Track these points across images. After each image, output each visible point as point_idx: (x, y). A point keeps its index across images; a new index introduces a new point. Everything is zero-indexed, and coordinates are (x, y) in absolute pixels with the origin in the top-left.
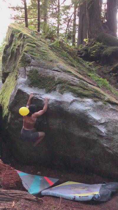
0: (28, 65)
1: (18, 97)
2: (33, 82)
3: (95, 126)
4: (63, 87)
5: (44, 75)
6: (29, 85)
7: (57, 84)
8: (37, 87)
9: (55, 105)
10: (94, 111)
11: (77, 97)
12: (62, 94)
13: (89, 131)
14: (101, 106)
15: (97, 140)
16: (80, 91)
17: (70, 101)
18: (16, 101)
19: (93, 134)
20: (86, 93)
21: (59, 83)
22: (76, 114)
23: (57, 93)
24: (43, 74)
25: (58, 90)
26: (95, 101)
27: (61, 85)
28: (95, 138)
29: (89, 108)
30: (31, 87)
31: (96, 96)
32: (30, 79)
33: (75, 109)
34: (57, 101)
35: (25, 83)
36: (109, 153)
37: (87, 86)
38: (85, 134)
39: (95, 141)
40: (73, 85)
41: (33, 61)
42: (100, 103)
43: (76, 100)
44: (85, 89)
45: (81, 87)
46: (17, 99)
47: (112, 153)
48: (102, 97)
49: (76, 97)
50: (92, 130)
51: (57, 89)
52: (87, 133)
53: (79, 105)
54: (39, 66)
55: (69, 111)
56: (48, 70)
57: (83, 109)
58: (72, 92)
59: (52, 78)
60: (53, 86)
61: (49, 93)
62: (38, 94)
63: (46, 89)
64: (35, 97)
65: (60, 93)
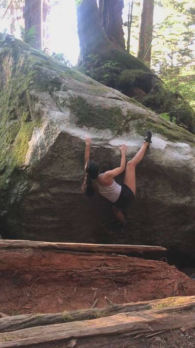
2: (82, 118)
5: (99, 106)
6: (77, 124)
7: (129, 121)
8: (92, 126)
11: (168, 140)
17: (163, 148)
21: (133, 118)
22: (175, 167)
23: (135, 135)
24: (96, 104)
25: (134, 131)
27: (136, 122)
30: (81, 127)
32: (76, 113)
33: (173, 160)
35: (70, 121)
38: (184, 201)
40: (154, 122)
43: (169, 146)
46: (56, 152)
49: (166, 140)
51: (132, 129)
53: (176, 154)
54: (81, 91)
55: (164, 163)
56: (101, 98)
57: (185, 159)
58: (158, 133)
59: (117, 111)
60: (123, 124)
61: (119, 136)
62: (101, 140)
63: (112, 130)
64: (96, 145)
65: (141, 135)
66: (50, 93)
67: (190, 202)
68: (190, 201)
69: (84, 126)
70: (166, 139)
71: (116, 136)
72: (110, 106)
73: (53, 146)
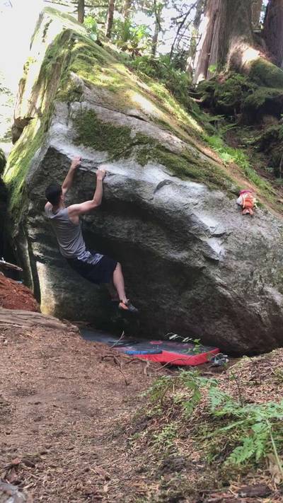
0: (76, 99)
1: (47, 163)
2: (82, 135)
3: (201, 239)
4: (144, 152)
5: (109, 123)
6: (74, 140)
7: (134, 144)
8: (91, 146)
9: (126, 188)
10: (204, 208)
11: (173, 176)
12: (143, 166)
13: (189, 249)
14: (221, 201)
15: (204, 267)
16: (182, 164)
17: (157, 183)
18: (42, 173)
19: (196, 255)
20: (192, 169)
21: (140, 142)
22: (168, 210)
23: (132, 162)
24: (107, 121)
25: (134, 158)
26: (210, 189)
27: (142, 147)
28: (200, 263)
29: (196, 201)
30: (77, 145)
31: (212, 180)
32: (78, 128)
33: (166, 200)
34: (130, 180)
35: (67, 137)
36: (225, 297)
37: (198, 157)
38: (180, 256)
39: (199, 271)
40: (167, 151)
41: (87, 90)
42: (220, 194)
43: (170, 182)
44: (191, 162)
45: (184, 157)
46: (45, 169)
47: (231, 297)
48: (226, 183)
49: (170, 175)
50: (195, 248)
51: (133, 155)
52: (185, 254)
53: (176, 193)
54: (100, 104)
55: (153, 202)
56: (118, 115)
57: (183, 202)
58: (164, 164)
59: (125, 131)
60: (125, 148)
61: (114, 161)
62: (91, 162)
63: (110, 153)
64: (84, 167)
65: (139, 164)
66: (69, 104)
67: (187, 260)
68: (187, 257)
69: (82, 145)
70: (170, 173)
71: (110, 161)
72: (122, 124)
73: (43, 162)
